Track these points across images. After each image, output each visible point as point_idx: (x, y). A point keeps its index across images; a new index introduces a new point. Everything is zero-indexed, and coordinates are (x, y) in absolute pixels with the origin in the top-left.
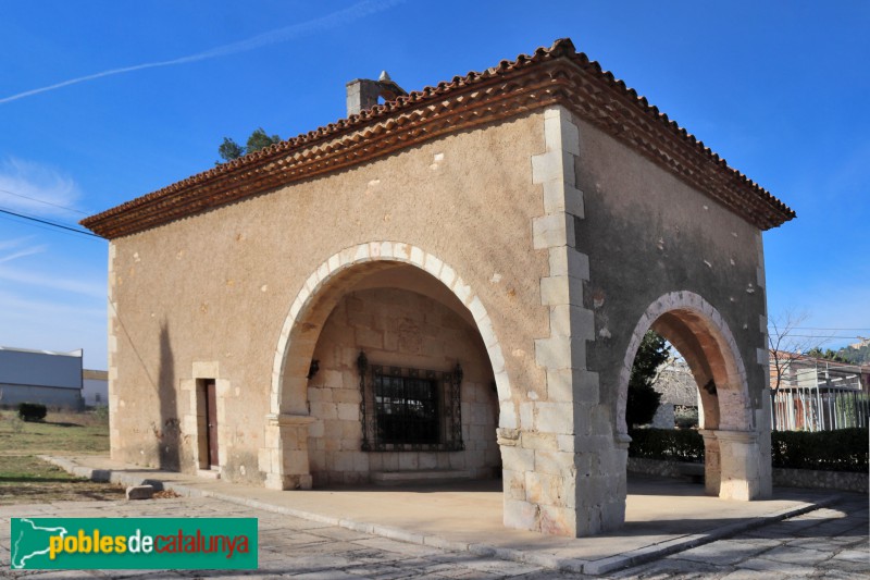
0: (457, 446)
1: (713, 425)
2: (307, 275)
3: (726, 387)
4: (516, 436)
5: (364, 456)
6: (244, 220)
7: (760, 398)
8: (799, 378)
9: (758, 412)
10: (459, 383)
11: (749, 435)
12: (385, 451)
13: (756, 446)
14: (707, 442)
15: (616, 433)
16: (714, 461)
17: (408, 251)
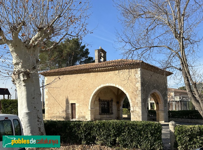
0: (112, 114)
1: (158, 109)
2: (97, 87)
3: (160, 103)
4: (133, 111)
5: (100, 115)
6: (82, 77)
7: (166, 105)
8: (175, 98)
9: (166, 107)
10: (112, 102)
11: (164, 111)
12: (102, 114)
13: (165, 113)
14: (157, 112)
15: (146, 111)
16: (158, 116)
17: (116, 85)
